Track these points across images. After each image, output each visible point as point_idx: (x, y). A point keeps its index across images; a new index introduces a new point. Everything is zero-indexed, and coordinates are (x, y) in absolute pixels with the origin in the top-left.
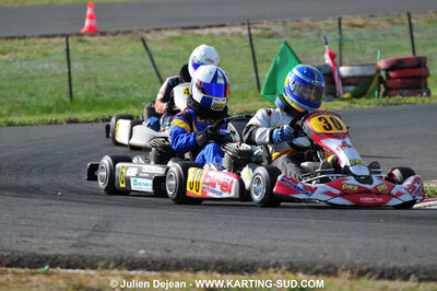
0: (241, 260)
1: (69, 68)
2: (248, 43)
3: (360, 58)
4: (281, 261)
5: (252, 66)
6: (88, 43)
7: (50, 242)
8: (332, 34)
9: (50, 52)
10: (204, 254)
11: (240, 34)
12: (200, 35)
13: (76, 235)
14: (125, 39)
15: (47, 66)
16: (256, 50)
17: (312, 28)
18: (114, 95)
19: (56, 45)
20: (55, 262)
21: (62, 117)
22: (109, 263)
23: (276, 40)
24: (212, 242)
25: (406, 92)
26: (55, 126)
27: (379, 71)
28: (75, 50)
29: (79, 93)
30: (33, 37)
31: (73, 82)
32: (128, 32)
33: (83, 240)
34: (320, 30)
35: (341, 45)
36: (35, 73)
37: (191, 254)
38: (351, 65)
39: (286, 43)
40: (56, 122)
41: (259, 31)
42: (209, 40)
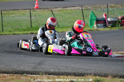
0: (80, 72)
1: (31, 18)
2: (81, 12)
3: (113, 16)
4: (92, 73)
5: (83, 18)
6: (36, 11)
7: (26, 67)
8: (105, 9)
9: (26, 14)
10: (70, 71)
11: (79, 9)
12: (67, 9)
13: (33, 65)
14: (46, 10)
15: (24, 18)
16: (84, 14)
17: (100, 7)
19: (27, 12)
20: (28, 73)
21: (29, 32)
22: (43, 73)
23: (89, 11)
24: (72, 68)
26: (27, 35)
27: (119, 20)
28: (32, 13)
29: (33, 26)
30: (20, 10)
31: (32, 23)
32: (47, 8)
33: (36, 66)
34: (102, 8)
35: (108, 12)
36: (21, 20)
37: (66, 71)
38: (111, 18)
39: (92, 12)
40: (27, 34)
41: (84, 8)
42: (70, 11)
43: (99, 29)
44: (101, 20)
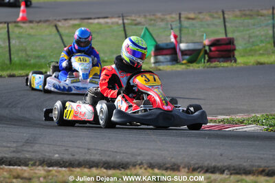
0: (118, 161)
1: (9, 43)
2: (122, 29)
3: (192, 38)
4: (144, 162)
6: (21, 27)
8: (175, 23)
10: (96, 157)
11: (117, 23)
12: (91, 23)
13: (15, 145)
14: (44, 25)
16: (127, 33)
17: (162, 20)
18: (37, 60)
19: (2, 28)
20: (2, 161)
21: (5, 73)
22: (36, 162)
23: (140, 27)
24: (101, 150)
25: (221, 59)
26: (0, 79)
27: (204, 47)
28: (13, 32)
29: (15, 59)
31: (12, 52)
32: (46, 21)
33: (19, 148)
34: (167, 21)
35: (180, 30)
37: (87, 157)
38: (187, 43)
39: (147, 29)
40: (1, 76)
41: (129, 21)
42: (98, 27)
43: (161, 67)
44: (165, 47)
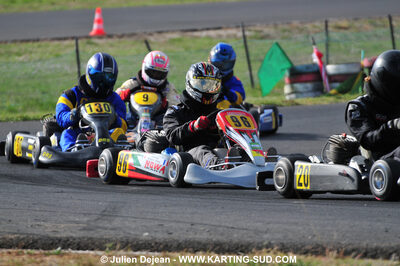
0: (236, 241)
1: (79, 68)
2: (242, 44)
3: (345, 57)
4: (273, 242)
5: (246, 64)
6: (96, 45)
7: (63, 226)
8: (318, 35)
9: (62, 53)
10: (203, 236)
11: (235, 36)
12: (197, 37)
13: (86, 219)
14: (127, 41)
15: (58, 66)
16: (250, 50)
17: (301, 31)
19: (68, 46)
20: (67, 244)
22: (116, 245)
23: (268, 42)
24: (211, 225)
27: (362, 70)
28: (84, 51)
30: (46, 39)
32: (132, 35)
33: (92, 224)
34: (309, 32)
35: (327, 46)
36: (49, 73)
37: (191, 236)
38: (336, 64)
39: (277, 44)
41: (252, 33)
42: (207, 42)
43: (299, 101)
44: (304, 70)
